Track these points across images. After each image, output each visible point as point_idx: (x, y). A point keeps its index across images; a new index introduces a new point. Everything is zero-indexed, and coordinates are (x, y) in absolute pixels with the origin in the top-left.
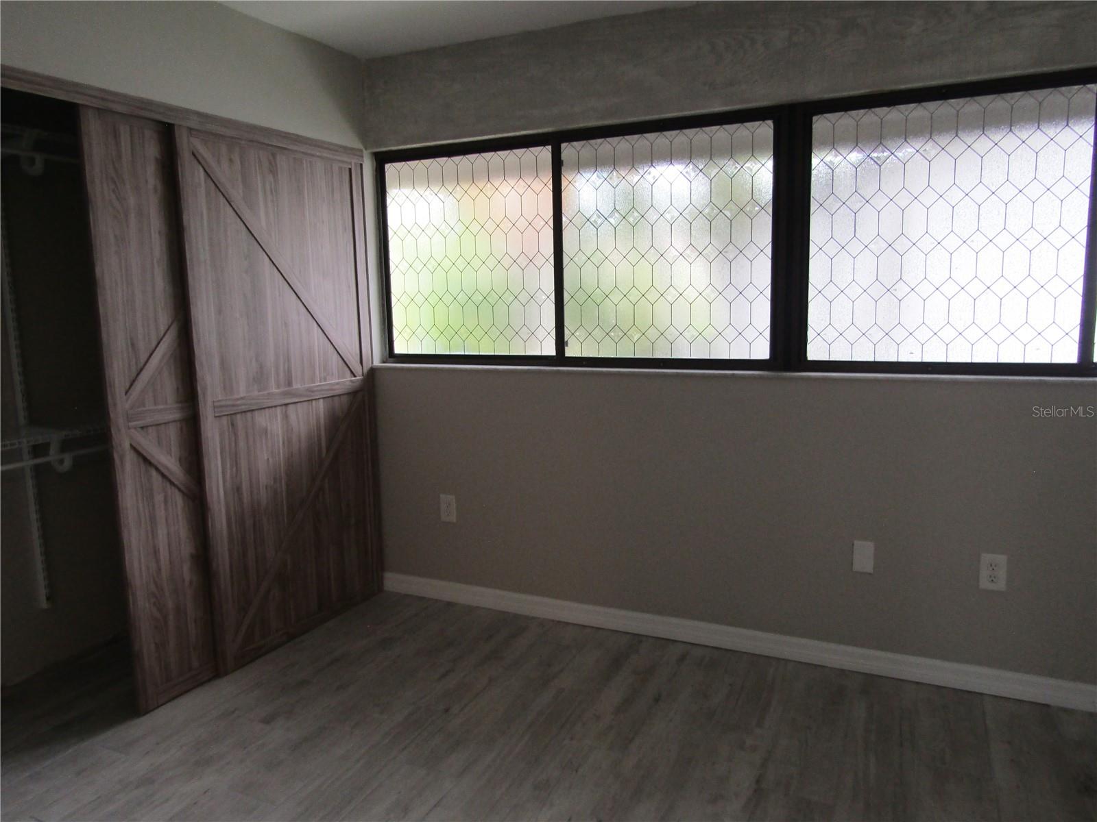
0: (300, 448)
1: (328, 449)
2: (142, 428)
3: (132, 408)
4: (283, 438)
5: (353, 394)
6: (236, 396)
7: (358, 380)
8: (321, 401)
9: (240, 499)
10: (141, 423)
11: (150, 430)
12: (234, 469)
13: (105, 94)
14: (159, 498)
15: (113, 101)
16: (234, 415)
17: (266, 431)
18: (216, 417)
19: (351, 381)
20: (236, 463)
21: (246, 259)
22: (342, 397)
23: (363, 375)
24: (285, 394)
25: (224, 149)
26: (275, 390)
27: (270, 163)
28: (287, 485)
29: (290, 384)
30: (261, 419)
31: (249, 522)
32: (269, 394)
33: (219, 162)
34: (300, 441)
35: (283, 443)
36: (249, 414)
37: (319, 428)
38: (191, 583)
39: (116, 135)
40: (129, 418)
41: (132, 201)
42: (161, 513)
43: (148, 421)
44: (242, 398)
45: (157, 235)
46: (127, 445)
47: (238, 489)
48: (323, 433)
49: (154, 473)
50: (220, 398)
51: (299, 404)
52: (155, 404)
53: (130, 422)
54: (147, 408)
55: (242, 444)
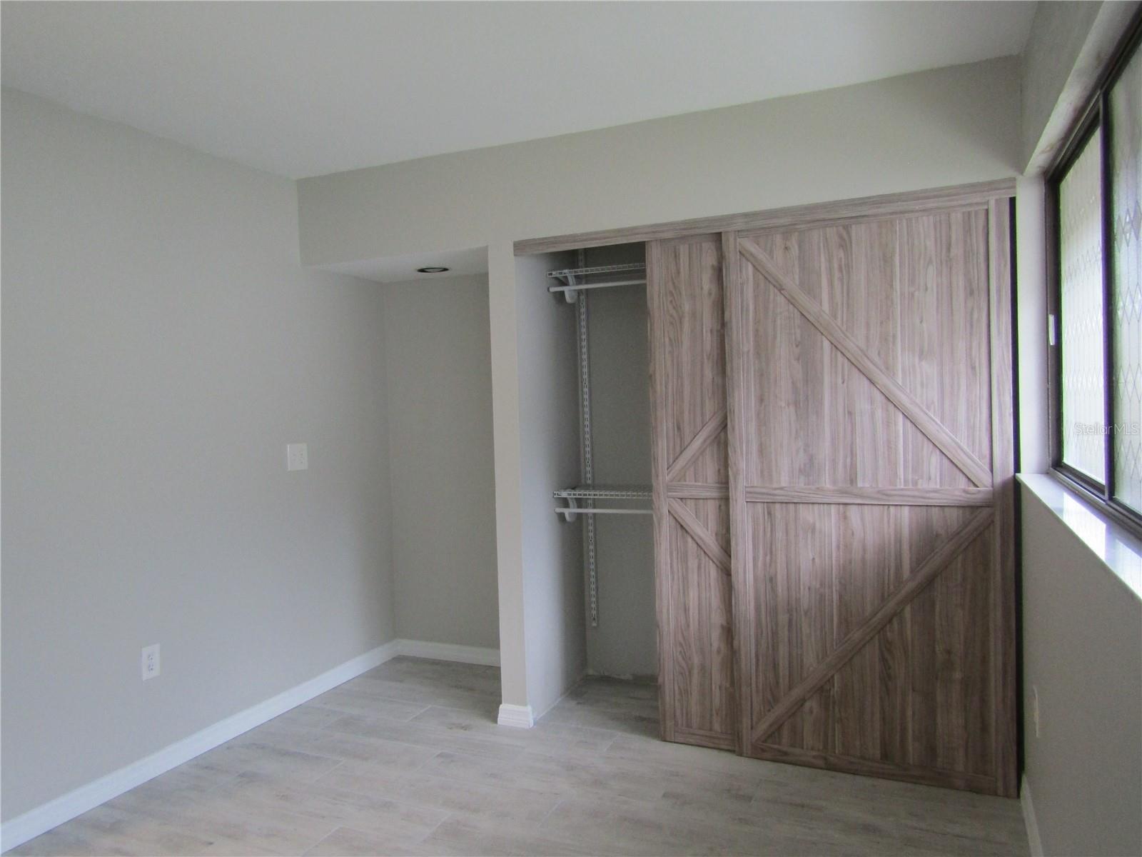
0: (863, 560)
1: (912, 571)
2: (681, 499)
3: (672, 481)
4: (838, 541)
5: (972, 508)
6: (775, 486)
7: (979, 492)
8: (906, 510)
9: (774, 590)
10: (680, 494)
11: (689, 502)
12: (768, 558)
13: (656, 228)
14: (693, 563)
15: (663, 232)
16: (770, 505)
17: (813, 529)
18: (747, 502)
19: (965, 491)
20: (771, 552)
21: (797, 346)
22: (946, 509)
23: (993, 487)
24: (843, 492)
25: (778, 239)
26: (828, 486)
27: (841, 237)
28: (841, 597)
29: (853, 481)
30: (807, 515)
31: (783, 618)
32: (818, 488)
33: (771, 253)
34: (864, 550)
35: (838, 547)
36: (791, 507)
37: (899, 541)
38: (719, 652)
39: (676, 256)
40: (669, 489)
41: (687, 307)
42: (693, 577)
43: (685, 494)
44: (782, 489)
45: (709, 334)
46: (665, 511)
47: (772, 580)
48: (906, 547)
49: (690, 540)
50: (755, 485)
51: (866, 507)
52: (696, 481)
53: (670, 492)
54: (687, 483)
55: (780, 534)
